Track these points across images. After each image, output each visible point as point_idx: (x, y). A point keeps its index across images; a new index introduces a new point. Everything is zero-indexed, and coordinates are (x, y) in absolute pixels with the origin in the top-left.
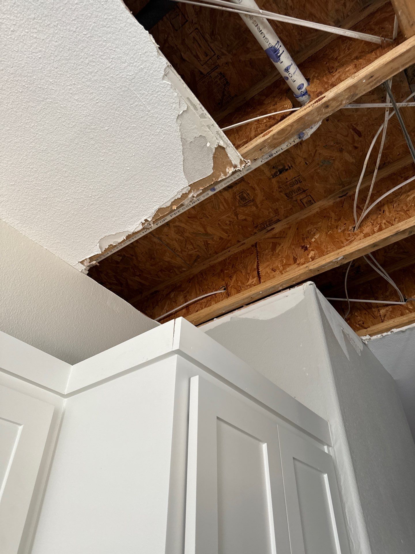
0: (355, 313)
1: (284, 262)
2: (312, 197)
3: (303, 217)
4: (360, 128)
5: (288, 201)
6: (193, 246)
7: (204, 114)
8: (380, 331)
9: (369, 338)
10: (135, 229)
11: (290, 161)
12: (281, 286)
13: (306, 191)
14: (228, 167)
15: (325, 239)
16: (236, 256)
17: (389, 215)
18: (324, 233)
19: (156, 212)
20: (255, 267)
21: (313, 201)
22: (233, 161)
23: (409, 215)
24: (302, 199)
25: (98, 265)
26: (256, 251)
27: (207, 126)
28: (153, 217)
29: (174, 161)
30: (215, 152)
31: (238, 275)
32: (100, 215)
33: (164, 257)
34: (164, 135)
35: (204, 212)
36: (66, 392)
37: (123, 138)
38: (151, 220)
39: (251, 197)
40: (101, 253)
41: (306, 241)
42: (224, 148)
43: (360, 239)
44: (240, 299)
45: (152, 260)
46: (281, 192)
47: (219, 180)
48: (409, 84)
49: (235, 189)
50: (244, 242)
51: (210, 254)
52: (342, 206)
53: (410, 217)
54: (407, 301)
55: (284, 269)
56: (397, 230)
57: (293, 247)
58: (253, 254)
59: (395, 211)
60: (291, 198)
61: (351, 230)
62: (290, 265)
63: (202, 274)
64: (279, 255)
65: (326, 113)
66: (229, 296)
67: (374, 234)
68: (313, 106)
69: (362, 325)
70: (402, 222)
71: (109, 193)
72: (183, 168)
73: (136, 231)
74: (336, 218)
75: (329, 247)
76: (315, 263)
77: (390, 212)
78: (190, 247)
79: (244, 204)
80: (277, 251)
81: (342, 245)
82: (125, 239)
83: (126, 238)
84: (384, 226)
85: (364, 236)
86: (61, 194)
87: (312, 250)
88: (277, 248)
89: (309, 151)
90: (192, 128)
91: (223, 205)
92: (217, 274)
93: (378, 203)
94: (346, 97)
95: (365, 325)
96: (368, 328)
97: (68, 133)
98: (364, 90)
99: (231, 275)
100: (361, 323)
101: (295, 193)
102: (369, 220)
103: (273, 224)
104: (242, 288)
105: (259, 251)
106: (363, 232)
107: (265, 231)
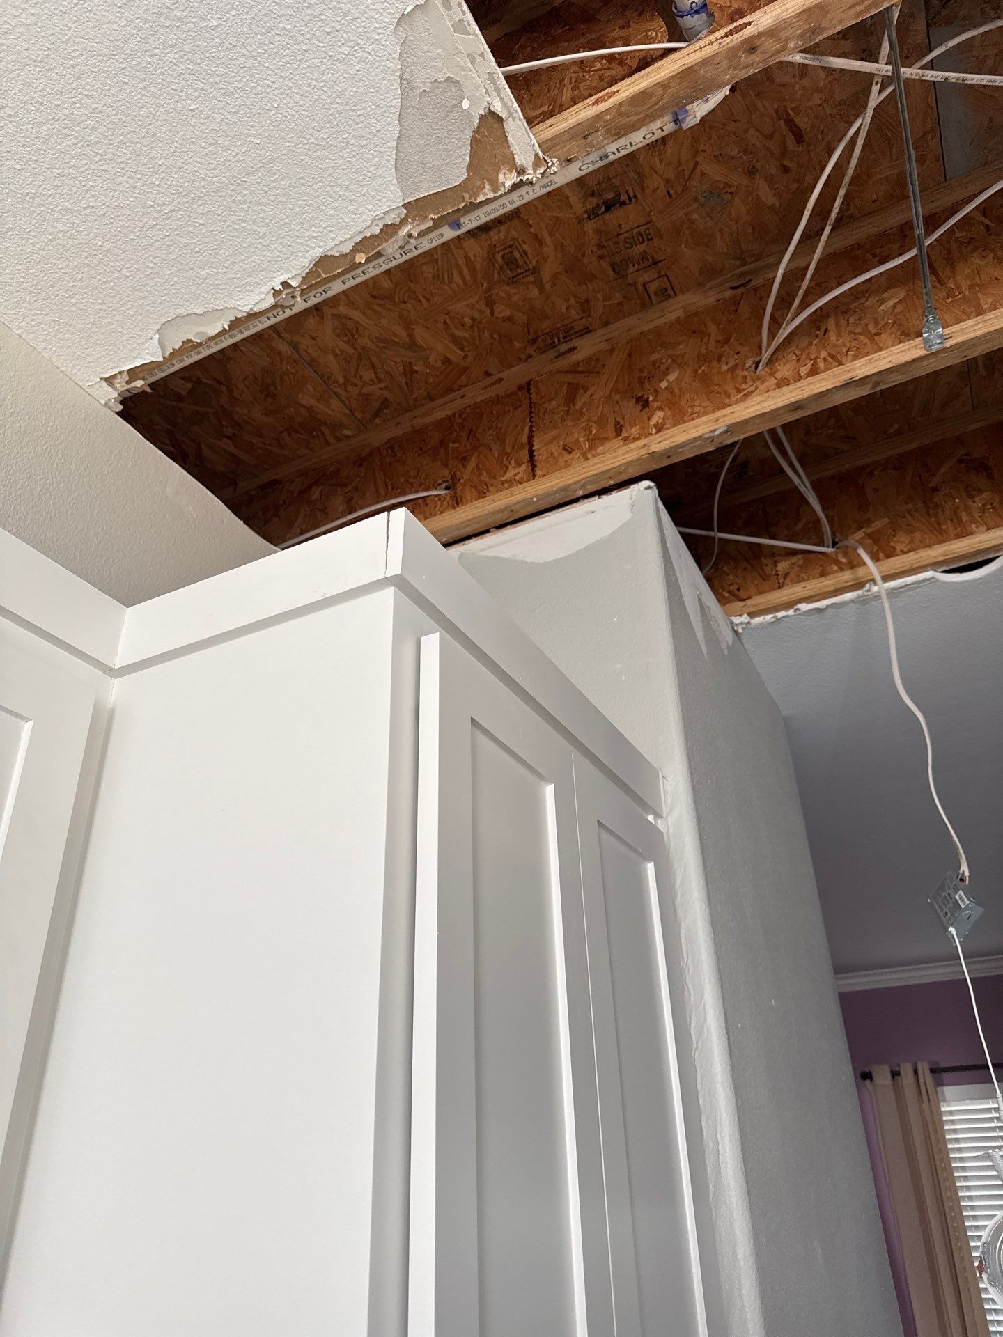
0: (723, 567)
1: (594, 432)
2: (670, 281)
3: (646, 328)
4: (802, 122)
5: (615, 282)
6: (376, 373)
7: (466, 23)
8: (774, 607)
9: (747, 621)
10: (255, 305)
11: (633, 182)
12: (582, 486)
13: (660, 264)
14: (504, 171)
15: (691, 384)
16: (478, 410)
17: (837, 340)
18: (689, 370)
19: (314, 265)
20: (525, 439)
21: (670, 292)
22: (518, 156)
23: (878, 346)
24: (648, 283)
25: (149, 390)
26: (528, 400)
27: (468, 55)
28: (303, 278)
29: (374, 135)
30: (478, 127)
31: (481, 455)
32: (171, 257)
33: (300, 395)
34: (358, 63)
35: (412, 285)
36: (118, 664)
37: (253, 56)
38: (298, 287)
39: (530, 262)
40: (161, 359)
41: (646, 385)
42: (500, 119)
43: (768, 391)
44: (486, 512)
45: (270, 400)
46: (601, 257)
47: (479, 200)
48: (928, 25)
49: (495, 236)
50: (500, 375)
51: (415, 400)
52: (736, 311)
53: (881, 349)
54: (837, 546)
55: (590, 448)
56: (850, 375)
57: (617, 397)
58: (520, 409)
59: (850, 333)
60: (623, 277)
61: (750, 367)
62: (606, 439)
63: (391, 448)
64: (582, 414)
65: (748, 66)
66: (458, 504)
67: (799, 380)
68: (720, 44)
70: (861, 360)
71: (200, 203)
72: (394, 157)
73: (257, 309)
74: (720, 338)
75: (697, 403)
76: (663, 438)
77: (839, 335)
78: (368, 375)
79: (513, 277)
80: (578, 406)
81: (727, 400)
82: (227, 328)
83: (229, 326)
84: (821, 365)
85: (777, 384)
86: (74, 189)
87: (659, 408)
88: (578, 396)
89: (680, 163)
90: (430, 54)
91: (461, 274)
92: (429, 450)
93: (815, 311)
94: (799, 31)
95: (742, 594)
96: (747, 599)
97: (110, 22)
98: (841, 22)
99: (465, 455)
100: (734, 588)
101: (634, 266)
102: (791, 349)
103: (574, 336)
104: (491, 486)
105: (536, 401)
106: (776, 375)
107: (552, 354)
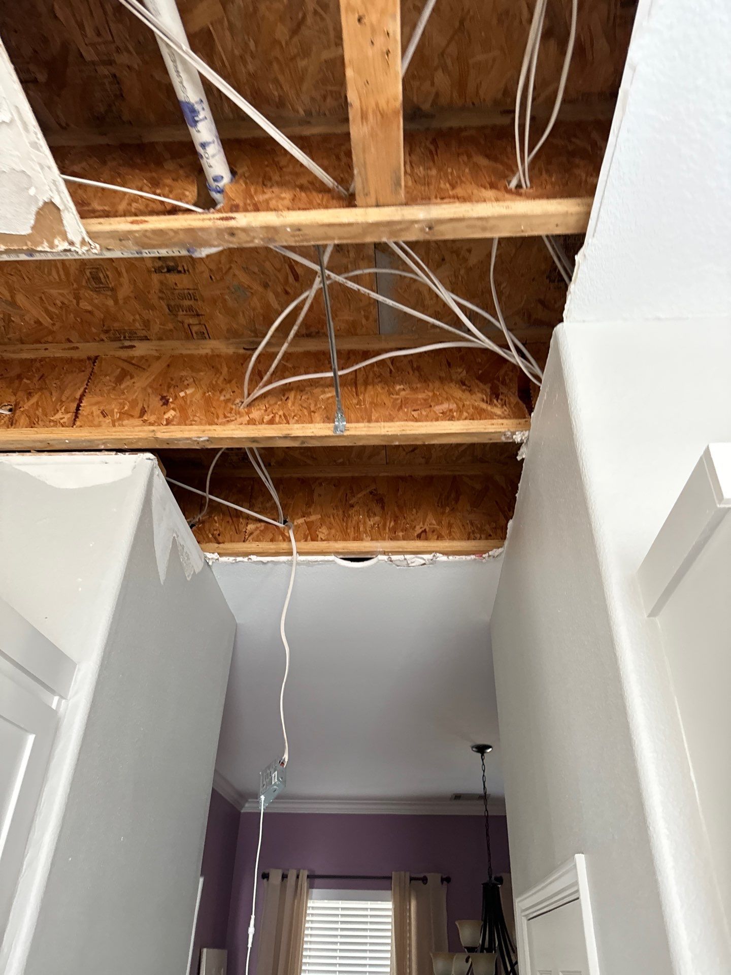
1: (126, 408)
2: (206, 328)
3: (185, 352)
4: (298, 270)
5: (169, 316)
7: (39, 145)
8: (235, 553)
9: (217, 558)
11: (188, 262)
12: (103, 443)
13: (201, 317)
14: (58, 238)
15: (198, 401)
16: (54, 363)
17: (291, 407)
18: (201, 391)
20: (78, 396)
21: (206, 335)
22: (70, 234)
23: (311, 420)
24: (191, 325)
26: (91, 369)
27: (38, 163)
30: (42, 207)
31: (43, 396)
39: (110, 283)
41: (171, 390)
42: (58, 209)
43: (241, 424)
44: (28, 439)
46: (161, 298)
47: (38, 249)
50: (78, 345)
51: (9, 339)
52: (242, 364)
53: (312, 422)
54: (286, 524)
55: (119, 419)
56: (290, 432)
57: (150, 391)
58: (83, 373)
59: (300, 405)
60: (175, 315)
61: (238, 404)
62: (132, 416)
64: (123, 393)
65: (230, 242)
66: (12, 425)
67: (261, 424)
68: (215, 222)
69: (217, 536)
70: (299, 425)
74: (226, 378)
75: (198, 415)
76: (168, 430)
77: (293, 404)
79: (96, 288)
80: (122, 387)
81: (216, 420)
84: (277, 419)
85: (248, 421)
87: (174, 409)
88: (125, 380)
92: (8, 378)
93: (286, 384)
96: (222, 543)
99: (32, 391)
100: (217, 533)
101: (183, 311)
102: (264, 402)
103: (136, 339)
104: (42, 421)
105: (96, 372)
106: (249, 415)
107: (118, 344)
